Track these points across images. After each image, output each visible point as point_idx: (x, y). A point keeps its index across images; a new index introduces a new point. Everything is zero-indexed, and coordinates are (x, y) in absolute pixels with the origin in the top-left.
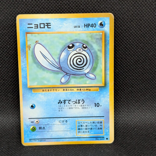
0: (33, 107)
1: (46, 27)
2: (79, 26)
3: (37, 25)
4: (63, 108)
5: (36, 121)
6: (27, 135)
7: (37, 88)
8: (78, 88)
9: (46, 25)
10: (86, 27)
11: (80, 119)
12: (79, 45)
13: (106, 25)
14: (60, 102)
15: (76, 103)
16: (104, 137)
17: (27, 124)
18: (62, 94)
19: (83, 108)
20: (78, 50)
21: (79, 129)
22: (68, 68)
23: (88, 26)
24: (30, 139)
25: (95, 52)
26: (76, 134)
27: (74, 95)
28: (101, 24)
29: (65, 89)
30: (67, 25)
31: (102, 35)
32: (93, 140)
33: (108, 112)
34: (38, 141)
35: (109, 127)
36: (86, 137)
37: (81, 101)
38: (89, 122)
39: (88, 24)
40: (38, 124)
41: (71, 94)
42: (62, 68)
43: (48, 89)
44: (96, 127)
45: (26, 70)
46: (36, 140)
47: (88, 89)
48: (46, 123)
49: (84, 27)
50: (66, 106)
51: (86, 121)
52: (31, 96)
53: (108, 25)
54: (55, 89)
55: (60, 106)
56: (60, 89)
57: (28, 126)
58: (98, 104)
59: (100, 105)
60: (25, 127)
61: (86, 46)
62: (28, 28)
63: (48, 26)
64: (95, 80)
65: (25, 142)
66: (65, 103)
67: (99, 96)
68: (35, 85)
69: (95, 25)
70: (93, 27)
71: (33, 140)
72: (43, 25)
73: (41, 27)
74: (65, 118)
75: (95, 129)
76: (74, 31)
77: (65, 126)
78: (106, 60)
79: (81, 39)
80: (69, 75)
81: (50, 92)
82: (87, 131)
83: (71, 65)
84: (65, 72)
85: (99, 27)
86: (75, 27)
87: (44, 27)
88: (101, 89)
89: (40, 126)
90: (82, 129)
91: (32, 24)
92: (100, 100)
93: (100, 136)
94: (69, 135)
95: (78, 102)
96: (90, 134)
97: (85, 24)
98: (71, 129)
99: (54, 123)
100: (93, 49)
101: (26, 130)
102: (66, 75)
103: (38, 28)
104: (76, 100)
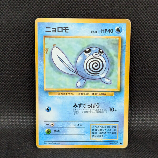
0: (49, 110)
1: (64, 31)
2: (97, 31)
3: (55, 29)
4: (78, 112)
5: (51, 123)
6: (42, 137)
7: (53, 91)
8: (93, 93)
9: (64, 30)
10: (103, 32)
11: (94, 124)
12: (96, 50)
13: (122, 31)
14: (75, 106)
15: (91, 107)
16: (118, 142)
17: (42, 127)
18: (77, 98)
19: (98, 112)
20: (94, 54)
21: (93, 133)
22: (84, 73)
23: (105, 31)
24: (44, 142)
25: (112, 57)
26: (91, 138)
27: (90, 99)
28: (118, 30)
29: (81, 93)
30: (84, 30)
31: (118, 40)
32: (107, 144)
33: (122, 117)
34: (53, 144)
35: (123, 132)
36: (100, 141)
37: (96, 105)
38: (104, 126)
39: (105, 29)
40: (53, 127)
41: (86, 98)
42: (78, 72)
43: (64, 92)
44: (110, 132)
45: (43, 73)
46: (50, 143)
47: (103, 94)
48: (61, 126)
49: (101, 32)
50: (81, 109)
51: (101, 126)
52: (47, 99)
53: (125, 31)
54: (71, 93)
55: (75, 109)
56: (76, 93)
57: (43, 129)
58: (113, 109)
59: (115, 110)
60: (40, 129)
61: (103, 51)
62: (46, 31)
63: (65, 30)
64: (111, 85)
65: (39, 144)
66: (80, 107)
67: (114, 100)
68: (51, 88)
69: (112, 30)
70: (110, 32)
71: (48, 143)
72: (61, 29)
73: (59, 31)
74: (79, 122)
75: (109, 133)
76: (91, 36)
77: (79, 130)
78: (122, 66)
79: (98, 44)
80: (85, 79)
81: (65, 95)
82: (101, 135)
83: (87, 69)
84: (81, 76)
85: (116, 32)
86: (92, 32)
87: (62, 32)
88: (116, 93)
89: (55, 129)
90: (96, 133)
91: (50, 28)
92: (115, 105)
93: (114, 140)
94: (84, 138)
95: (93, 106)
96: (105, 138)
97: (102, 29)
98: (85, 132)
99: (68, 126)
100: (109, 54)
101: (41, 132)
102: (82, 79)
103: (55, 32)
104: (92, 104)
